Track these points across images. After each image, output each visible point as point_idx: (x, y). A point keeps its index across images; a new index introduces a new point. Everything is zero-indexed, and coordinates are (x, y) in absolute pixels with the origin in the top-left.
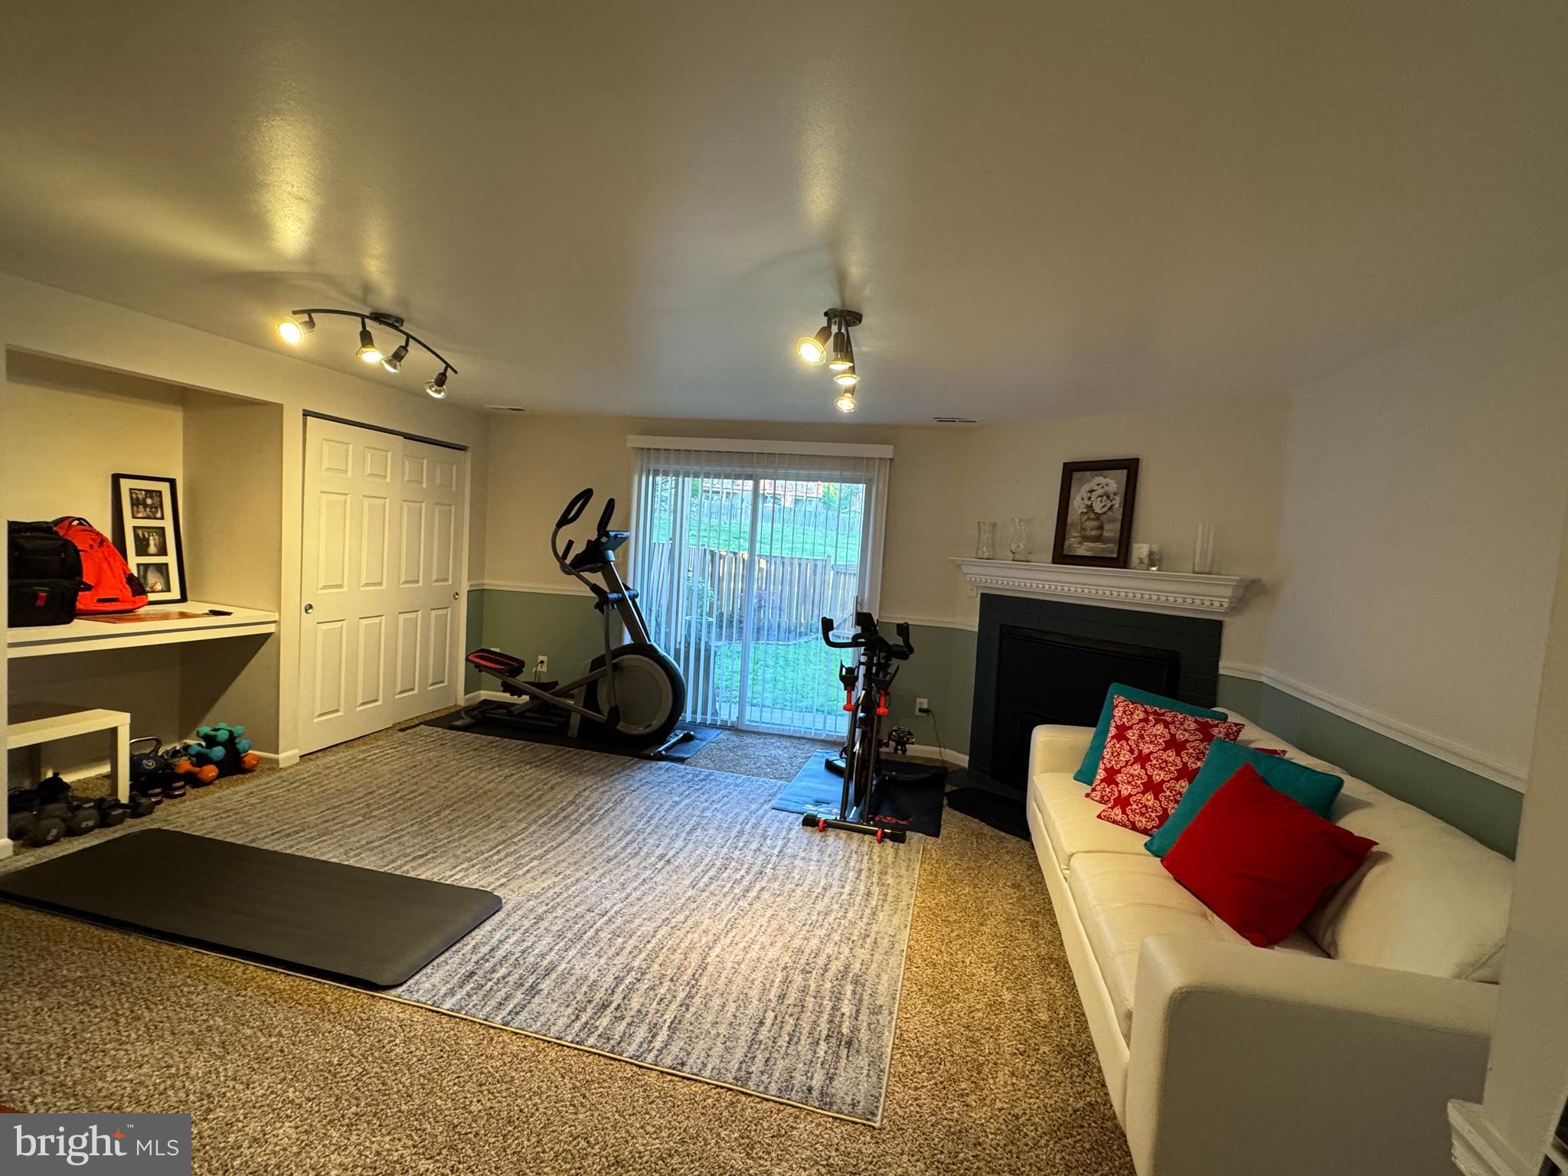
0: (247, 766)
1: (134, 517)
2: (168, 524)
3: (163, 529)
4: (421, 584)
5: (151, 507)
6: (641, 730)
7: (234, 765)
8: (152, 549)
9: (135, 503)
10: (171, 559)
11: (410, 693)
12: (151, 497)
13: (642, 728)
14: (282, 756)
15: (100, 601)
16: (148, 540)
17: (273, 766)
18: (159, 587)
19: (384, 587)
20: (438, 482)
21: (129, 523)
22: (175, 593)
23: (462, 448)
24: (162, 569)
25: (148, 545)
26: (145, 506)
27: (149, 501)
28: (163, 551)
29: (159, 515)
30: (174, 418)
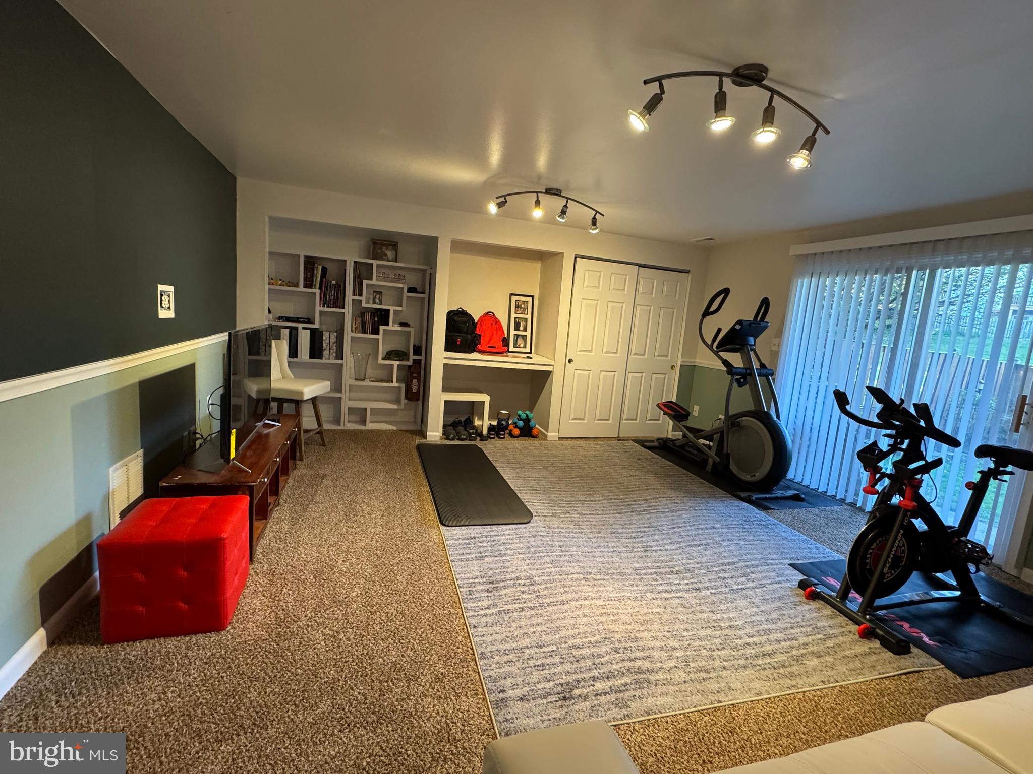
0: (533, 434)
1: (515, 313)
2: (529, 317)
3: (527, 319)
4: (646, 357)
5: (524, 309)
6: (748, 478)
7: (527, 431)
8: (521, 328)
9: (517, 307)
10: (528, 333)
11: (634, 422)
12: (524, 304)
13: (749, 476)
14: (549, 434)
15: (489, 347)
16: (520, 324)
17: (545, 437)
18: (522, 346)
19: (618, 355)
20: (665, 293)
21: (513, 316)
22: (528, 350)
23: (687, 272)
24: (524, 337)
25: (520, 326)
26: (521, 308)
27: (523, 306)
28: (525, 330)
29: (526, 313)
30: (538, 266)
